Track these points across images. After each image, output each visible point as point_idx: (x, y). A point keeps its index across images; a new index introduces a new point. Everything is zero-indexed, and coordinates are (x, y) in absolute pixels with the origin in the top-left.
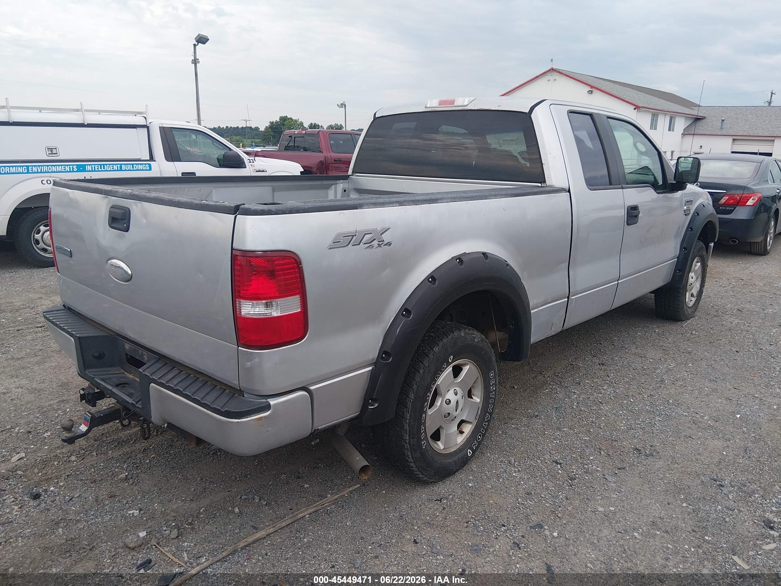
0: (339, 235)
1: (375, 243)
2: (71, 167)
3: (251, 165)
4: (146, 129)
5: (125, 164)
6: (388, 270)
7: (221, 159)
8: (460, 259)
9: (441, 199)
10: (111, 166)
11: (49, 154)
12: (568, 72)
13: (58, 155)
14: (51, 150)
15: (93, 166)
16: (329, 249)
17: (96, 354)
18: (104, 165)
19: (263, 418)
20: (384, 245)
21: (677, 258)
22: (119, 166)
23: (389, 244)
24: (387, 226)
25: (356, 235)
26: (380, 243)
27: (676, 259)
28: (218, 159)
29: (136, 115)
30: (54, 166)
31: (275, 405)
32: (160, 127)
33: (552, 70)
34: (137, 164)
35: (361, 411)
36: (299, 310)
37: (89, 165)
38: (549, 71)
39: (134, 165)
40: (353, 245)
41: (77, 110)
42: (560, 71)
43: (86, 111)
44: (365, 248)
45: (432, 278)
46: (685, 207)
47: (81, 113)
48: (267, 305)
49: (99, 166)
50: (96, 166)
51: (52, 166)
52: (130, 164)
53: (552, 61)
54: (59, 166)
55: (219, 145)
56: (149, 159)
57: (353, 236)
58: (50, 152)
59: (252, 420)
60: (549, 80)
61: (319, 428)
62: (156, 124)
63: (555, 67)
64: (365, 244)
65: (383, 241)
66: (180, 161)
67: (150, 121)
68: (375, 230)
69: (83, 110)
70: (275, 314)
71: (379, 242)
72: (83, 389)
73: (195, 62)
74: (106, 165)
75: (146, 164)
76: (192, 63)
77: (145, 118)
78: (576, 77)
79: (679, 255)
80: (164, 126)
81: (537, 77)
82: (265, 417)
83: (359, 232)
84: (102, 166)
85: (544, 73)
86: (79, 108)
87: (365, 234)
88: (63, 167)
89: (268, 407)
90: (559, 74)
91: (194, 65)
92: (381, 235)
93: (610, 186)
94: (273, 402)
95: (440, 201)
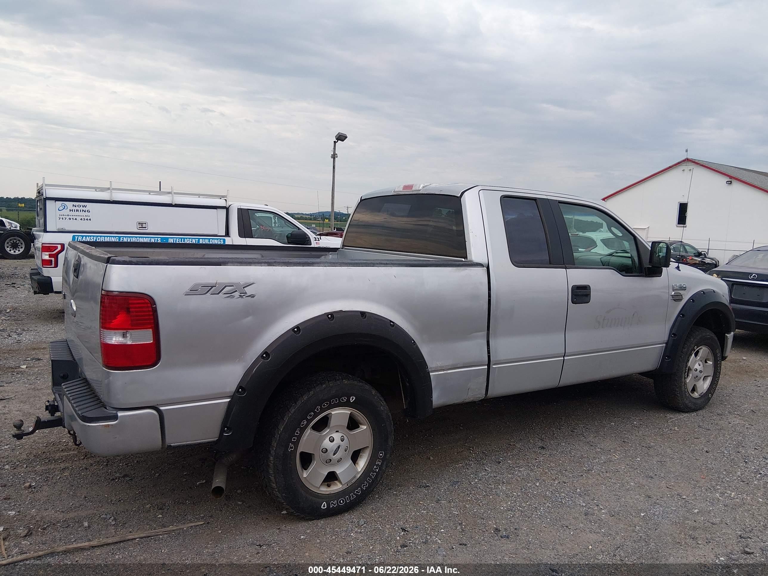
0: (197, 285)
1: (237, 294)
2: (156, 239)
3: (316, 243)
4: (225, 210)
5: (202, 239)
6: (250, 319)
7: (289, 237)
8: (331, 316)
9: (318, 263)
10: (190, 239)
11: (139, 228)
12: (705, 162)
13: (147, 229)
14: (141, 225)
15: (175, 239)
16: (186, 295)
17: (62, 375)
18: (184, 238)
19: (110, 426)
20: (246, 297)
21: (666, 343)
22: (197, 240)
23: (252, 296)
24: (251, 281)
25: (215, 286)
26: (242, 295)
27: (664, 345)
28: (287, 237)
29: (221, 199)
30: (142, 237)
31: (122, 416)
32: (238, 208)
33: (687, 160)
34: (213, 239)
35: (219, 437)
36: (152, 342)
37: (172, 238)
38: (684, 161)
39: (211, 240)
40: (211, 294)
41: (169, 193)
42: (696, 161)
43: (175, 193)
44: (225, 298)
45: (297, 329)
46: (673, 293)
47: (171, 195)
48: (123, 335)
49: (180, 239)
50: (177, 239)
51: (140, 237)
52: (207, 239)
53: (687, 151)
54: (146, 237)
55: (290, 225)
56: (224, 235)
57: (212, 287)
58: (141, 226)
59: (100, 425)
60: (684, 170)
61: (172, 445)
62: (235, 205)
63: (690, 157)
64: (224, 294)
65: (246, 293)
66: (252, 237)
67: (230, 203)
68: (238, 284)
69: (173, 193)
70: (129, 343)
71: (240, 293)
72: (48, 401)
73: (334, 156)
74: (187, 238)
75: (221, 239)
76: (332, 157)
77: (226, 200)
78: (713, 167)
79: (668, 340)
80: (242, 207)
81: (670, 167)
82: (112, 425)
83: (220, 284)
84: (183, 239)
85: (679, 163)
86: (170, 191)
87: (226, 286)
88: (149, 238)
89: (115, 417)
90: (695, 164)
91: (333, 159)
92: (244, 288)
93: (551, 265)
94: (120, 414)
95: (317, 265)
